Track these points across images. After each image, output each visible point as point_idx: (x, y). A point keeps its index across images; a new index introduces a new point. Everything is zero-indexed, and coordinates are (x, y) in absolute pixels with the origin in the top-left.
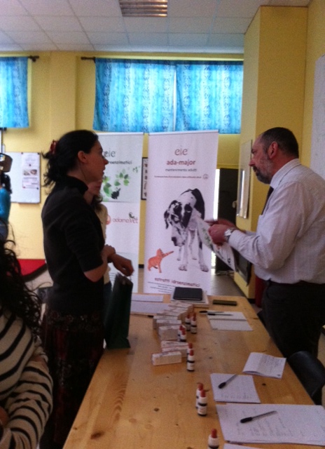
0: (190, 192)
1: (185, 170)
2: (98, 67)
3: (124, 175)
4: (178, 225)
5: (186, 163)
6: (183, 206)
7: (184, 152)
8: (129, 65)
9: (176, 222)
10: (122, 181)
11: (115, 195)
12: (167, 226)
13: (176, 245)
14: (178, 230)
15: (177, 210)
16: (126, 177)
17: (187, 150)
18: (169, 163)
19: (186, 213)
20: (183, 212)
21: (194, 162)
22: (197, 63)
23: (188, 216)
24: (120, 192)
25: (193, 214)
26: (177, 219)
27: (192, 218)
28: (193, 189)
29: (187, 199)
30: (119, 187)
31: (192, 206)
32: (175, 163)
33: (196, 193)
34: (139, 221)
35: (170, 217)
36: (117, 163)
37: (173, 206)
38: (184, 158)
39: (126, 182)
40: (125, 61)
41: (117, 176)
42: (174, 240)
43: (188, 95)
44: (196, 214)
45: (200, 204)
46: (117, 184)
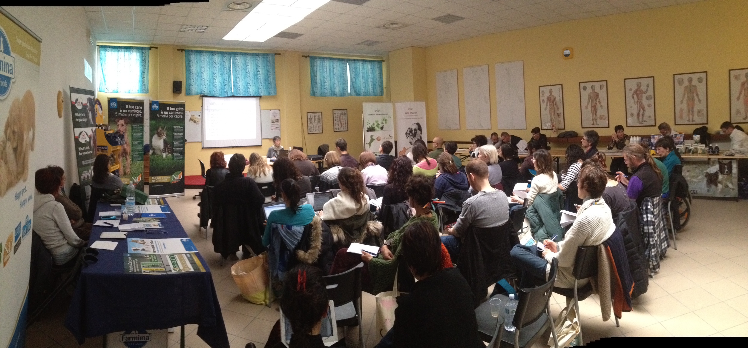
0: (416, 124)
1: (413, 116)
2: (311, 61)
3: (385, 119)
4: (412, 137)
5: (413, 113)
6: (413, 130)
7: (411, 109)
8: (326, 60)
9: (411, 136)
10: (384, 122)
11: (382, 128)
12: (407, 138)
13: (411, 144)
14: (412, 139)
15: (411, 131)
16: (386, 120)
17: (413, 108)
18: (406, 113)
19: (415, 132)
20: (413, 132)
21: (416, 113)
22: (358, 60)
23: (415, 133)
24: (384, 127)
25: (417, 132)
26: (411, 135)
27: (417, 133)
28: (417, 123)
29: (414, 127)
30: (383, 125)
31: (417, 129)
32: (409, 113)
33: (418, 124)
34: (394, 137)
35: (408, 134)
36: (381, 114)
37: (409, 130)
38: (412, 111)
39: (386, 122)
40: (324, 58)
41: (382, 120)
42: (411, 143)
43: (354, 76)
44: (419, 132)
45: (420, 128)
46: (382, 123)
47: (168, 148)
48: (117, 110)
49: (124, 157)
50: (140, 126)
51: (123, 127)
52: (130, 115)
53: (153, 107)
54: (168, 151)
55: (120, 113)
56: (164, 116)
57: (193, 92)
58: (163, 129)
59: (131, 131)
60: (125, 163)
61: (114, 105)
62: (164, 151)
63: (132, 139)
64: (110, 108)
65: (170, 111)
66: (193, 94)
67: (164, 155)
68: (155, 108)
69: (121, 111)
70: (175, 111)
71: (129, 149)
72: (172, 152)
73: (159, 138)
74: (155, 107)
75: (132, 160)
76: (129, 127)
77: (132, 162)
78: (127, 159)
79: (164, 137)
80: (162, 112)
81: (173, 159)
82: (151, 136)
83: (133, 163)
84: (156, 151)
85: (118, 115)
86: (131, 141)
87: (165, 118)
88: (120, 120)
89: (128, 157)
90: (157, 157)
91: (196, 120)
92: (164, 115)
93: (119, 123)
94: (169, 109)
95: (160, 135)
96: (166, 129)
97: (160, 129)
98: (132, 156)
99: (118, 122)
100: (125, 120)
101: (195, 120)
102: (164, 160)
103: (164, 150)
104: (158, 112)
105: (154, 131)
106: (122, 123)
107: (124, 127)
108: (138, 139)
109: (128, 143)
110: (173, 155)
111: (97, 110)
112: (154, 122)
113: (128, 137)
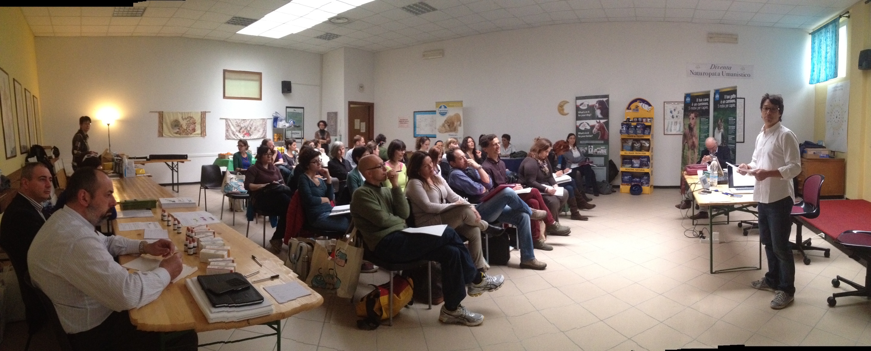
47: (724, 144)
48: (690, 104)
49: (692, 150)
50: (707, 118)
52: (699, 108)
53: (716, 96)
55: (692, 106)
56: (723, 106)
61: (688, 99)
63: (700, 131)
64: (686, 102)
69: (693, 104)
70: (730, 99)
71: (697, 142)
73: (719, 131)
77: (698, 156)
78: (694, 152)
79: (722, 130)
80: (721, 102)
82: (714, 129)
86: (698, 134)
87: (723, 109)
88: (691, 113)
89: (696, 151)
92: (723, 104)
93: (690, 117)
94: (726, 97)
95: (719, 127)
97: (720, 121)
98: (699, 150)
99: (690, 115)
100: (695, 114)
106: (693, 117)
108: (704, 132)
109: (696, 136)
111: (637, 107)
112: (716, 113)
113: (696, 131)
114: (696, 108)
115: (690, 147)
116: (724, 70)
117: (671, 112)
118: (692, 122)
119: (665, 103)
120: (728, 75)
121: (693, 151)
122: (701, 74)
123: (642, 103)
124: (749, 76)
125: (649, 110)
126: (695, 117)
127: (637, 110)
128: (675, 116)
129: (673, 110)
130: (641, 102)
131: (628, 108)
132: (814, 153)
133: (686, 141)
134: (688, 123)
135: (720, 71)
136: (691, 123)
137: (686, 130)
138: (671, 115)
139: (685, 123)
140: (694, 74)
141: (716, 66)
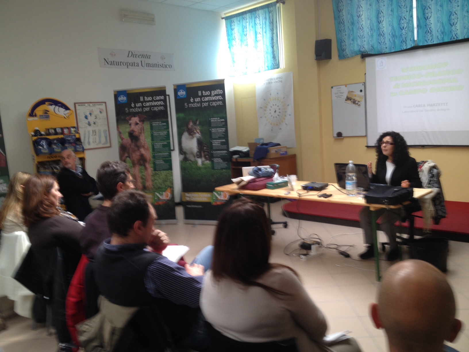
47: (204, 152)
48: (128, 105)
49: (141, 165)
50: (163, 122)
51: (137, 126)
52: (147, 109)
53: (179, 93)
54: (205, 156)
55: (132, 108)
56: (196, 105)
57: (348, 53)
58: (195, 124)
59: (149, 130)
60: (143, 173)
61: (123, 99)
62: (200, 156)
63: (153, 140)
64: (118, 103)
65: (202, 96)
66: (349, 55)
67: (200, 161)
68: (182, 95)
69: (133, 105)
70: (210, 96)
71: (148, 154)
72: (211, 157)
73: (191, 136)
74: (182, 93)
75: (155, 170)
76: (147, 126)
77: (154, 172)
78: (146, 168)
79: (198, 135)
80: (192, 100)
81: (213, 168)
82: (180, 135)
83: (156, 174)
84: (188, 156)
85: (129, 110)
86: (150, 144)
87: (197, 108)
88: (132, 117)
89: (147, 165)
90: (190, 164)
91: (357, 99)
92: (195, 103)
93: (130, 122)
94: (202, 93)
95: (191, 133)
96: (200, 124)
97: (191, 124)
98: (154, 164)
99: (130, 119)
100: (140, 117)
101: (354, 100)
102: (199, 168)
103: (198, 154)
104: (186, 99)
105: (183, 127)
106: (136, 122)
107: (139, 125)
108: (161, 140)
109: (146, 147)
110: (212, 162)
111: (46, 112)
112: (182, 115)
113: (146, 139)
114: (140, 110)
115: (136, 162)
116: (143, 59)
117: (86, 117)
118: (136, 129)
119: (77, 105)
120: (148, 65)
121: (143, 167)
122: (117, 64)
123: (54, 106)
124: (170, 67)
125: (67, 115)
126: (140, 121)
127: (48, 117)
128: (92, 123)
129: (88, 114)
130: (51, 105)
131: (32, 114)
132: (276, 151)
133: (126, 155)
134: (128, 130)
135: (138, 60)
136: (133, 131)
137: (124, 140)
138: (87, 121)
139: (121, 131)
140: (109, 63)
141: (133, 53)
